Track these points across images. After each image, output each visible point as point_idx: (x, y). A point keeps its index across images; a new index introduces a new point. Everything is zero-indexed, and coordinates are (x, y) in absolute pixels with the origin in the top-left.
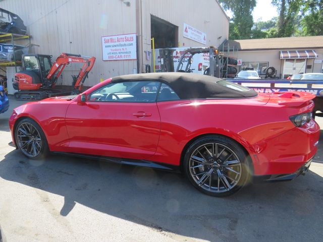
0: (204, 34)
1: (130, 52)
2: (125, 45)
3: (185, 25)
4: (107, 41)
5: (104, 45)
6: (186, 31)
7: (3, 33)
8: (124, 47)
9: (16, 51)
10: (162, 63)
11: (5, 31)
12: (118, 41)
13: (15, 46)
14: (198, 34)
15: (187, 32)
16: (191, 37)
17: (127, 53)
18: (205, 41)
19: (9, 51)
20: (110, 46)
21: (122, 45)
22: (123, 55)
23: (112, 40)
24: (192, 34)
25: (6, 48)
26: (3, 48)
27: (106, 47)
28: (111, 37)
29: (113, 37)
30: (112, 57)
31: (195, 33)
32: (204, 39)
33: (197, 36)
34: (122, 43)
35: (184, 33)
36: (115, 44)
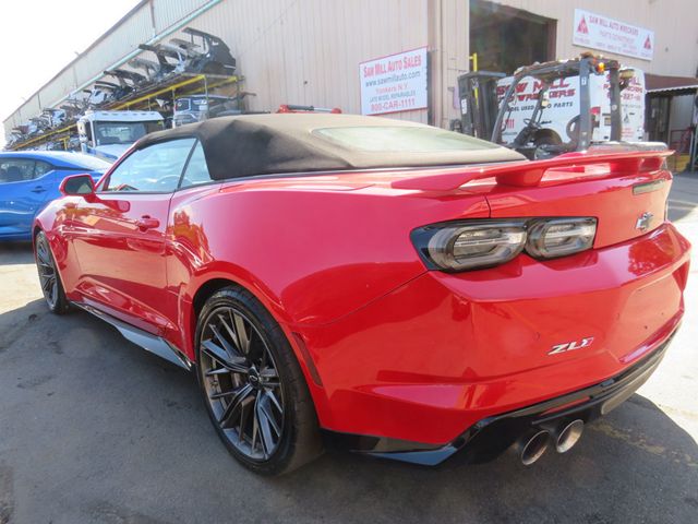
0: (643, 34)
1: (414, 93)
2: (403, 77)
3: (578, 15)
4: (369, 73)
5: (364, 81)
6: (582, 28)
7: (192, 75)
8: (402, 82)
9: (212, 108)
10: (465, 111)
11: (196, 72)
12: (390, 69)
13: (210, 98)
14: (623, 34)
15: (586, 31)
16: (599, 44)
17: (407, 94)
18: (651, 52)
19: (201, 108)
20: (375, 83)
21: (397, 78)
22: (399, 100)
23: (379, 69)
24: (604, 34)
25: (196, 102)
26: (192, 102)
27: (367, 85)
28: (377, 62)
29: (381, 62)
30: (379, 106)
31: (614, 31)
32: (647, 46)
33: (620, 38)
34: (398, 73)
35: (576, 34)
36: (384, 76)
